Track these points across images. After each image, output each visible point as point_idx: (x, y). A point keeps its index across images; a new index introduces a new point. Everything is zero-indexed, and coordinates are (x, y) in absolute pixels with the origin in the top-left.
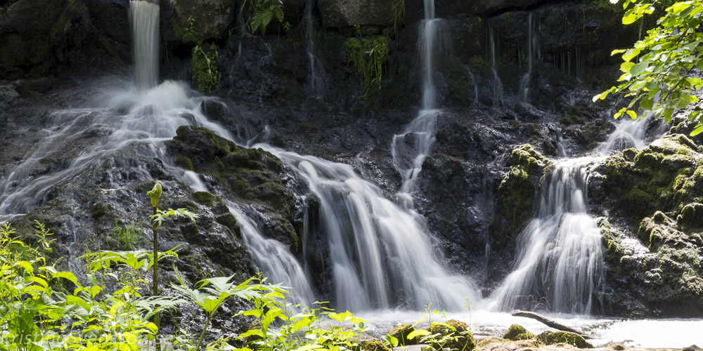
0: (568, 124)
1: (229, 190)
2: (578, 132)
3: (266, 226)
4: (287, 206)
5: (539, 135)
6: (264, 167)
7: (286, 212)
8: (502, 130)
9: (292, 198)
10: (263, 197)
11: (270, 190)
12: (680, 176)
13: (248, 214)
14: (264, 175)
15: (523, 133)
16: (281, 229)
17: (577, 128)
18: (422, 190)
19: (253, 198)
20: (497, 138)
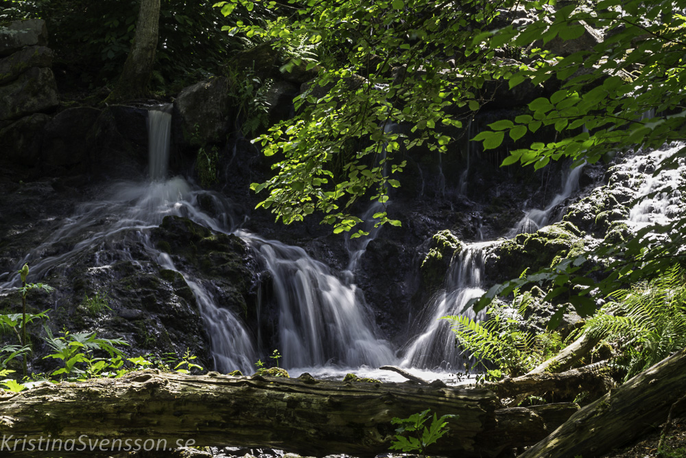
0: (489, 212)
1: (198, 268)
2: (495, 219)
3: (221, 297)
4: (243, 282)
5: (462, 223)
6: (230, 249)
7: (242, 286)
8: (434, 218)
9: (248, 275)
10: (224, 274)
11: (230, 268)
12: (557, 257)
13: (208, 288)
14: (228, 256)
15: (449, 220)
16: (233, 300)
17: (495, 217)
18: (364, 268)
19: (215, 275)
20: (429, 225)
